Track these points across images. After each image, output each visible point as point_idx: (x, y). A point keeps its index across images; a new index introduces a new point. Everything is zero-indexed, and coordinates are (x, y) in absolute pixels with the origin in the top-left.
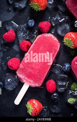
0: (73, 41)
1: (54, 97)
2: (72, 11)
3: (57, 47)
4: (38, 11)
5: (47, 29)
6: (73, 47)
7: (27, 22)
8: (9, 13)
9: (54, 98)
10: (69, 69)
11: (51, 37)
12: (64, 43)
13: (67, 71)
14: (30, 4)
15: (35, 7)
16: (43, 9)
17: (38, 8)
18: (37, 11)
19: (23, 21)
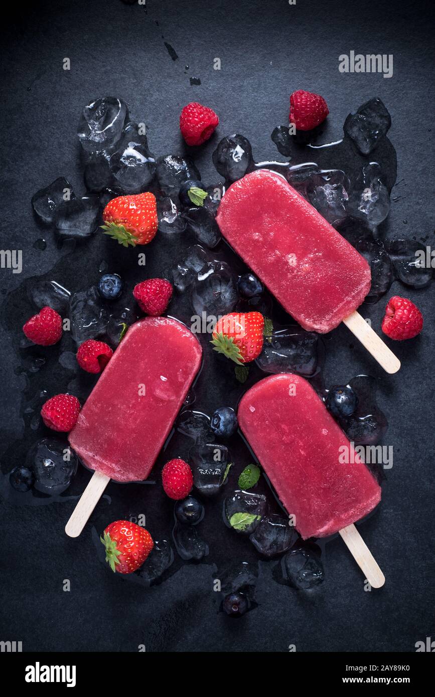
0: (240, 345)
1: (187, 514)
2: (236, 248)
3: (192, 359)
4: (130, 245)
5: (160, 303)
6: (241, 360)
7: (97, 282)
8: (42, 253)
9: (185, 515)
10: (230, 427)
11: (174, 329)
12: (215, 346)
13: (224, 434)
14: (103, 227)
15: (120, 236)
16: (145, 241)
17: (129, 238)
18: (127, 246)
19: (86, 276)
